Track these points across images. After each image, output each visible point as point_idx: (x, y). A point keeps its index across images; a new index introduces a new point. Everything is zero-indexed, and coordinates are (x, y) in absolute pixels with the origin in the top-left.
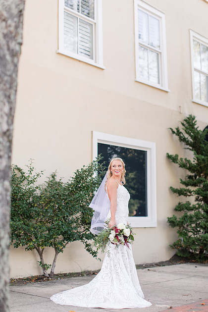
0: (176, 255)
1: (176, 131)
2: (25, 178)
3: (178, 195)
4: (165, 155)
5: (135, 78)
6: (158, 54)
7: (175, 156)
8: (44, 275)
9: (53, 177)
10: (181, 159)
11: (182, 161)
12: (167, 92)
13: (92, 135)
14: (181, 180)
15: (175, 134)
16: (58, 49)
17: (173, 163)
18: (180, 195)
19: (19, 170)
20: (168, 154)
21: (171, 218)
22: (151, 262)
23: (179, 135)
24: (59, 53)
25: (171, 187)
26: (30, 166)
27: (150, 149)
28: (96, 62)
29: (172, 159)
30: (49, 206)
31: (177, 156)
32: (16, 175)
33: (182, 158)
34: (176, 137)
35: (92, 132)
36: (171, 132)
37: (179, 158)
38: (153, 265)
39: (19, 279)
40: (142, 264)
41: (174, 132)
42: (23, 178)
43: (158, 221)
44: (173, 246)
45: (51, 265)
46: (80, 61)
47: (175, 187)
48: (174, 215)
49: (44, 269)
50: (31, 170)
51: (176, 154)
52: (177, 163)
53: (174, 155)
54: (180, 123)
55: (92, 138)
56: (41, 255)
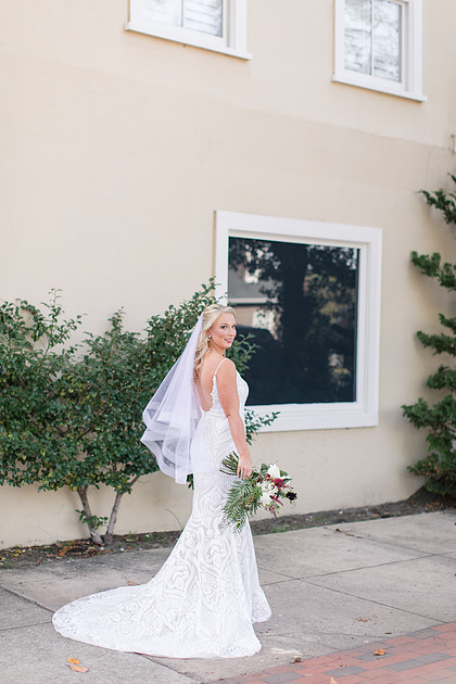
0: (423, 489)
1: (436, 198)
2: (45, 329)
3: (435, 350)
4: (408, 256)
5: (334, 73)
6: (400, 6)
7: (433, 259)
8: (91, 540)
9: (115, 322)
10: (446, 265)
11: (448, 270)
12: (419, 102)
13: (215, 221)
14: (442, 317)
15: (434, 206)
16: (129, 20)
17: (426, 276)
18: (440, 352)
19: (33, 311)
20: (414, 253)
21: (411, 407)
22: (360, 504)
23: (444, 209)
24: (129, 31)
25: (419, 333)
26: (52, 303)
27: (367, 244)
28: (228, 46)
29: (424, 266)
30: (88, 397)
31: (437, 257)
32: (23, 323)
33: (449, 262)
34: (438, 213)
35: (215, 212)
36: (426, 199)
37: (441, 265)
38: (363, 512)
39: (33, 548)
40: (337, 509)
41: (431, 201)
42: (40, 329)
43: (381, 413)
44: (417, 470)
45: (106, 518)
46: (185, 45)
47: (429, 332)
48: (420, 400)
49: (92, 526)
50: (57, 312)
51: (436, 251)
52: (436, 275)
53: (431, 255)
54: (450, 177)
55: (215, 227)
56: (83, 497)
